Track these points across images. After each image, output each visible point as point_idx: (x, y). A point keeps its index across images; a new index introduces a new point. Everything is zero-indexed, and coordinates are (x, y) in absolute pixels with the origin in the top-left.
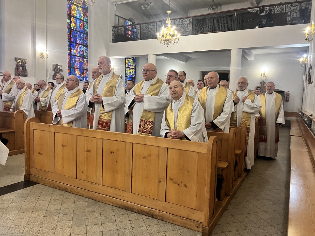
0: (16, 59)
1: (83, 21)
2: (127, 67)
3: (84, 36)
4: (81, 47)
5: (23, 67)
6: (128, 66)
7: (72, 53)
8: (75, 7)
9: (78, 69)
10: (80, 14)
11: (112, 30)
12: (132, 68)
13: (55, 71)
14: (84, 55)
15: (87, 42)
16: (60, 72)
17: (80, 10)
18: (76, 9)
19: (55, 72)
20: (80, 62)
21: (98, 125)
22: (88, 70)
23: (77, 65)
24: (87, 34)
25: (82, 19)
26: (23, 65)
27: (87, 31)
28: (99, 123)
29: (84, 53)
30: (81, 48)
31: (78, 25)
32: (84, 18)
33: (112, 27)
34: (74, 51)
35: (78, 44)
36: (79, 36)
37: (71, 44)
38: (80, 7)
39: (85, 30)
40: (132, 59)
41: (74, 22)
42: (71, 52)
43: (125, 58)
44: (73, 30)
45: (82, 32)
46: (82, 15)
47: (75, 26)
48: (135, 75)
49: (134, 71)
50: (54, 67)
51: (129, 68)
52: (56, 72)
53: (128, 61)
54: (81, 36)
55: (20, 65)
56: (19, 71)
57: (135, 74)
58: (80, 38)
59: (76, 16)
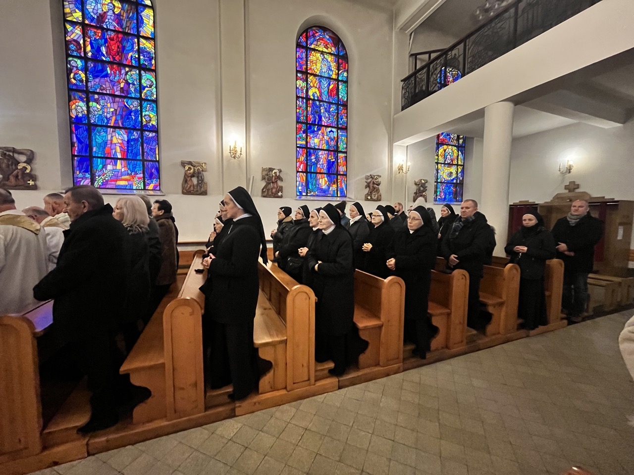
0: (183, 165)
1: (337, 80)
2: (441, 163)
3: (337, 109)
4: (330, 132)
5: (198, 177)
6: (445, 161)
7: (311, 144)
8: (319, 55)
9: (324, 173)
10: (329, 68)
11: (403, 88)
13: (267, 180)
14: (338, 147)
15: (346, 119)
16: (276, 182)
17: (329, 59)
18: (320, 58)
19: (266, 182)
20: (329, 162)
22: (346, 175)
23: (322, 164)
24: (345, 105)
25: (334, 76)
26: (198, 175)
27: (345, 100)
29: (337, 142)
31: (325, 90)
32: (338, 74)
33: (402, 81)
34: (315, 142)
35: (324, 126)
36: (326, 111)
37: (308, 126)
38: (330, 53)
39: (340, 97)
40: (455, 146)
41: (315, 85)
42: (309, 144)
44: (314, 100)
45: (334, 102)
46: (333, 69)
47: (318, 92)
48: (463, 179)
49: (460, 170)
50: (265, 173)
51: (449, 164)
52: (269, 183)
53: (445, 151)
54: (331, 110)
55: (190, 175)
56: (189, 186)
57: (463, 176)
58: (329, 115)
59: (321, 71)
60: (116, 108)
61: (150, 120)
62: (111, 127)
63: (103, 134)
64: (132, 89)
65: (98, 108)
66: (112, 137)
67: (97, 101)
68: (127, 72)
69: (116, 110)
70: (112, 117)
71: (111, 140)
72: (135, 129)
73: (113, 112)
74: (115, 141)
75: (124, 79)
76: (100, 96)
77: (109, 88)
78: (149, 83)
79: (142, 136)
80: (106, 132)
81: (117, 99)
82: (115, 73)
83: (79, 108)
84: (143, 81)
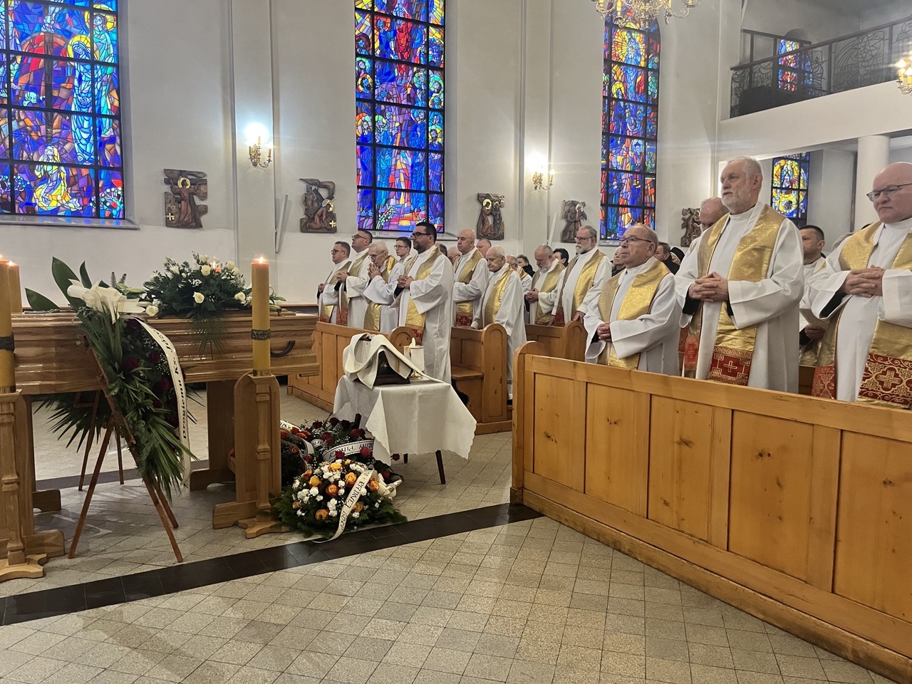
0: (480, 199)
1: (646, 69)
2: (777, 188)
3: (645, 111)
4: (636, 145)
5: (494, 217)
6: (782, 184)
7: (613, 164)
8: (625, 33)
9: (627, 206)
10: (637, 52)
11: (733, 79)
12: (794, 190)
13: (569, 219)
14: (645, 167)
15: (655, 126)
16: (580, 221)
17: (638, 39)
18: (627, 39)
19: (568, 221)
20: (633, 189)
21: (712, 366)
22: (654, 208)
23: (626, 195)
24: (654, 105)
25: (642, 64)
26: (496, 212)
27: (656, 97)
28: (714, 362)
29: (644, 161)
30: (638, 147)
31: (631, 85)
32: (647, 60)
33: (731, 69)
34: (617, 160)
35: (629, 137)
36: (632, 116)
37: (611, 139)
38: (638, 31)
39: (650, 93)
40: (796, 160)
41: (620, 78)
42: (610, 163)
43: (774, 159)
44: (618, 100)
45: (641, 101)
46: (641, 53)
47: (622, 89)
48: (806, 211)
49: (802, 198)
50: (567, 208)
51: (787, 188)
52: (572, 223)
53: (782, 168)
54: (638, 112)
55: (488, 212)
56: (486, 227)
57: (805, 207)
58: (635, 121)
59: (627, 58)
60: (401, 122)
61: (436, 137)
62: (396, 147)
63: (387, 157)
64: (419, 96)
65: (383, 123)
66: (396, 161)
67: (383, 114)
68: (415, 73)
69: (401, 125)
70: (397, 133)
71: (396, 165)
72: (420, 150)
73: (397, 127)
74: (399, 166)
75: (410, 83)
76: (387, 107)
77: (396, 96)
78: (437, 86)
79: (427, 158)
80: (391, 154)
81: (404, 110)
82: (402, 75)
83: (365, 123)
84: (431, 85)
